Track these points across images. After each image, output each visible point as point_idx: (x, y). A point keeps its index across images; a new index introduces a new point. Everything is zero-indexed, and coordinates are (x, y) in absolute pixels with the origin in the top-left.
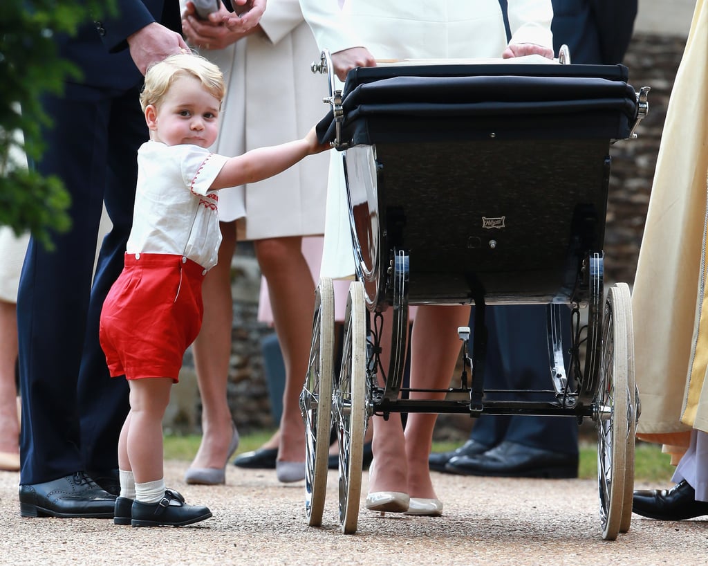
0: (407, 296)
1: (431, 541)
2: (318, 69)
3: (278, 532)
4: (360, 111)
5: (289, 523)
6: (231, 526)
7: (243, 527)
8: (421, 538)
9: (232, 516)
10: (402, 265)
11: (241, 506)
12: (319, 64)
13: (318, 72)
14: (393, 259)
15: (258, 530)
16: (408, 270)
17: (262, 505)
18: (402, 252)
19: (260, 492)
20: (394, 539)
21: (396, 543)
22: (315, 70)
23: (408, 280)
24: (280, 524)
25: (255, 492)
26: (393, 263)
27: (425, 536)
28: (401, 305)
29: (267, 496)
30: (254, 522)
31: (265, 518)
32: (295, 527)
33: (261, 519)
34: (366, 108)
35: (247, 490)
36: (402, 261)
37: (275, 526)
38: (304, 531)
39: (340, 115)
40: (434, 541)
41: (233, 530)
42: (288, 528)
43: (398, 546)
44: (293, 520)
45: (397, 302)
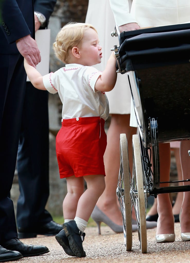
0: (158, 139)
1: (185, 255)
2: (114, 35)
3: (114, 258)
4: (127, 55)
5: (119, 253)
6: (92, 257)
7: (97, 257)
8: (181, 254)
9: (92, 253)
10: (154, 124)
11: (96, 248)
12: (115, 32)
13: (114, 36)
14: (150, 122)
15: (104, 258)
16: (157, 127)
17: (107, 246)
18: (153, 119)
19: (106, 239)
20: (168, 256)
21: (169, 258)
22: (113, 35)
23: (157, 132)
24: (115, 254)
25: (104, 240)
26: (150, 124)
27: (183, 253)
28: (155, 143)
29: (110, 241)
30: (102, 255)
31: (108, 252)
32: (122, 255)
33: (106, 252)
34: (130, 54)
35: (101, 239)
36: (154, 123)
37: (113, 255)
38: (126, 256)
39: (118, 56)
40: (187, 255)
41: (92, 259)
42: (118, 256)
43: (170, 259)
44: (121, 252)
45: (153, 143)
